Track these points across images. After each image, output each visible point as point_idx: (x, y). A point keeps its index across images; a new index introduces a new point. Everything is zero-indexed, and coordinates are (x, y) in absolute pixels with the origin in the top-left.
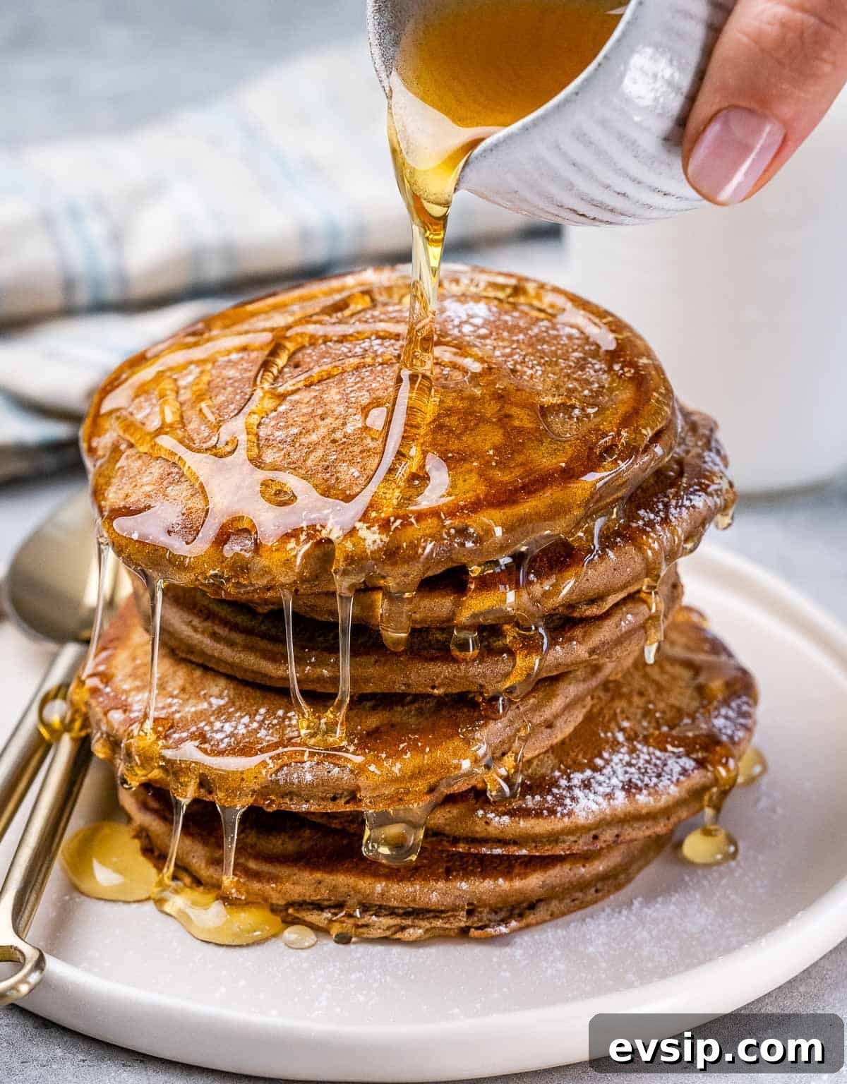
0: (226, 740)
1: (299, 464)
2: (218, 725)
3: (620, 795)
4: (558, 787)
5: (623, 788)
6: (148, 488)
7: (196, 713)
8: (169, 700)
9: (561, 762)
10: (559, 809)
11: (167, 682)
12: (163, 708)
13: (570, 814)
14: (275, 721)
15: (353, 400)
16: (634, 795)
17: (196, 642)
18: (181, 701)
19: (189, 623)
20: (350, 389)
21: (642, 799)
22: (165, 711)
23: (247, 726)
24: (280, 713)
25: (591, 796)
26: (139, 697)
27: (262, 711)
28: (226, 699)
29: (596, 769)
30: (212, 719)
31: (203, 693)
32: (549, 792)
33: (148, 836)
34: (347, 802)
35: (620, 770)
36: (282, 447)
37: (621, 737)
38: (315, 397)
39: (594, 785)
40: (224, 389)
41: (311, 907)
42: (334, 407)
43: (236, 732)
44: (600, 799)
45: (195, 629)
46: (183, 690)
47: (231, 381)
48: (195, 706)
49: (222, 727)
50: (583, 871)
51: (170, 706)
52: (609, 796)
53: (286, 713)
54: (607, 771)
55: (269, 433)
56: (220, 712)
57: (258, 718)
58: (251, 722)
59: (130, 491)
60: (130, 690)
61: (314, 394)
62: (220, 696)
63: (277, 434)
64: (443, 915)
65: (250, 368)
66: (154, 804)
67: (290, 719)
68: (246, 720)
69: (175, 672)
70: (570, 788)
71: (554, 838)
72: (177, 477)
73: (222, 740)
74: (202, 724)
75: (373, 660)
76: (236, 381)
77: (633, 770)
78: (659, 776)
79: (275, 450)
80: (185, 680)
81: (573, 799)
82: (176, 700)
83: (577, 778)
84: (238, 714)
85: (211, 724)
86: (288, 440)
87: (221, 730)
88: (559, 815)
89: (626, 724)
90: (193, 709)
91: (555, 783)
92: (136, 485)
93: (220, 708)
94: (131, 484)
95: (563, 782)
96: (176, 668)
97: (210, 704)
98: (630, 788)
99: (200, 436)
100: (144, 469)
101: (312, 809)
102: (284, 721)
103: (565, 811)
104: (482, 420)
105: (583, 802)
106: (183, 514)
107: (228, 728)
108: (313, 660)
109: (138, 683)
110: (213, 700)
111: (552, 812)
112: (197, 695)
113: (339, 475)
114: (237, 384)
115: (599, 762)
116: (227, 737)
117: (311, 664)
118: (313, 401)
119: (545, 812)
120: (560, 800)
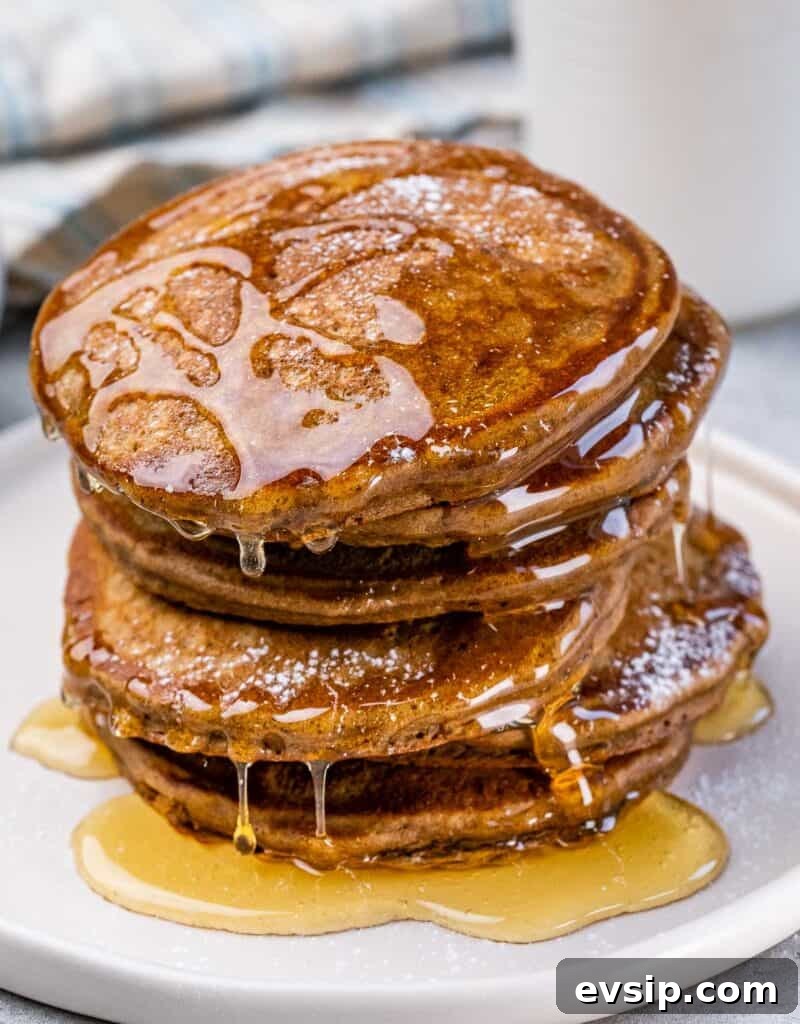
0: (287, 692)
1: (332, 382)
2: (269, 678)
3: (685, 674)
4: (626, 678)
5: (685, 666)
6: (161, 434)
7: (236, 669)
8: (199, 659)
9: (616, 650)
10: (636, 701)
11: (184, 639)
12: (195, 669)
13: (648, 704)
14: (333, 663)
15: (360, 303)
16: (696, 670)
17: (224, 592)
18: (213, 658)
19: (210, 573)
20: (351, 292)
21: (705, 672)
22: (199, 672)
23: (303, 674)
24: (335, 653)
25: (660, 681)
26: (159, 661)
27: (314, 654)
28: (266, 648)
29: (652, 651)
30: (260, 671)
31: (235, 644)
32: (619, 685)
33: (185, 810)
34: (435, 737)
35: (673, 646)
36: (304, 367)
37: (657, 612)
38: (316, 307)
39: (658, 669)
40: (201, 311)
41: (396, 854)
42: (342, 314)
43: (293, 682)
44: (670, 682)
45: (220, 578)
46: (209, 645)
47: (204, 303)
48: (233, 661)
49: (276, 679)
50: (660, 759)
51: (203, 665)
52: (676, 677)
53: (341, 652)
54: (662, 650)
55: (282, 353)
56: (264, 662)
57: (312, 662)
58: (307, 666)
59: (139, 440)
60: (145, 655)
61: (314, 304)
62: (257, 646)
63: (293, 353)
64: (537, 836)
65: (218, 285)
66: (182, 774)
67: (349, 658)
68: (299, 666)
69: (188, 627)
70: (637, 677)
71: (633, 732)
72: (193, 416)
73: (281, 693)
74: (251, 680)
75: (439, 579)
76: (209, 302)
77: (684, 644)
78: (709, 645)
79: (297, 371)
80: (207, 633)
81: (646, 688)
82: (206, 659)
83: (639, 663)
84: (287, 662)
85: (261, 678)
86: (309, 358)
87: (275, 683)
88: (638, 707)
89: (655, 596)
90: (231, 665)
91: (620, 675)
92: (143, 433)
93: (262, 659)
94: (136, 431)
95: (628, 672)
96: (189, 622)
97: (249, 655)
98: (690, 663)
99: (201, 368)
100: (145, 413)
101: (399, 752)
102: (342, 661)
103: (643, 702)
104: (505, 309)
105: (655, 688)
106: (219, 456)
107: (282, 678)
108: (371, 591)
109: (148, 646)
110: (252, 651)
111: (631, 706)
112: (229, 648)
113: (381, 388)
114: (213, 305)
115: (650, 642)
116: (285, 689)
117: (370, 596)
118: (315, 311)
119: (624, 707)
120: (632, 691)
